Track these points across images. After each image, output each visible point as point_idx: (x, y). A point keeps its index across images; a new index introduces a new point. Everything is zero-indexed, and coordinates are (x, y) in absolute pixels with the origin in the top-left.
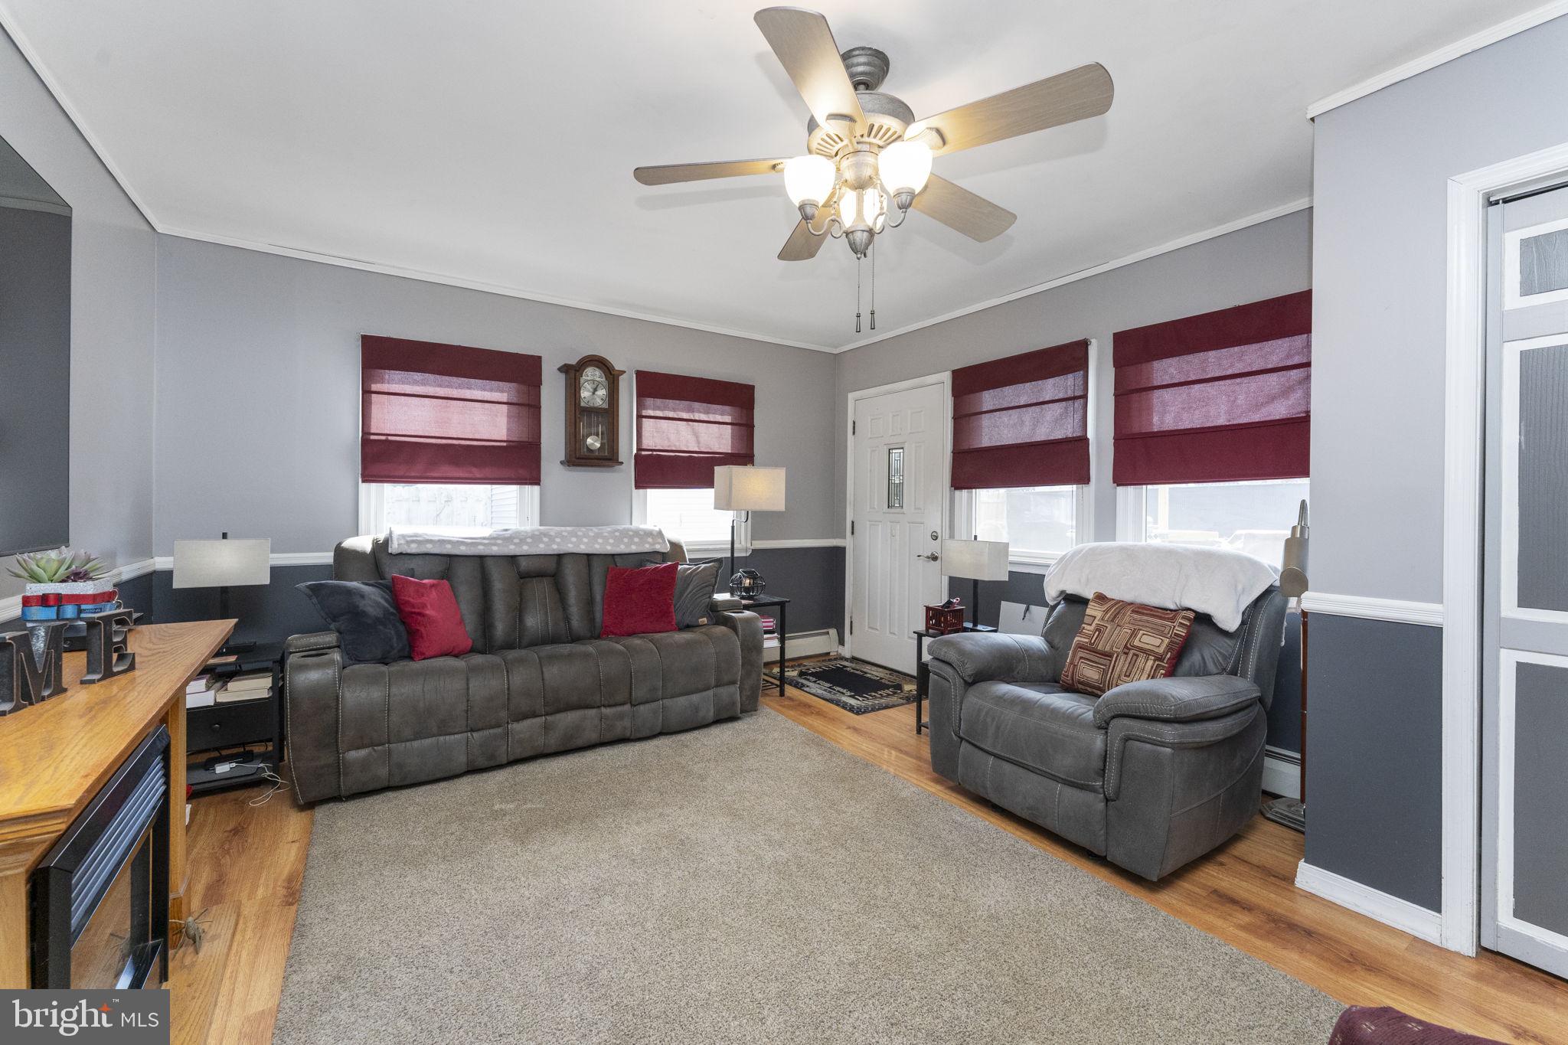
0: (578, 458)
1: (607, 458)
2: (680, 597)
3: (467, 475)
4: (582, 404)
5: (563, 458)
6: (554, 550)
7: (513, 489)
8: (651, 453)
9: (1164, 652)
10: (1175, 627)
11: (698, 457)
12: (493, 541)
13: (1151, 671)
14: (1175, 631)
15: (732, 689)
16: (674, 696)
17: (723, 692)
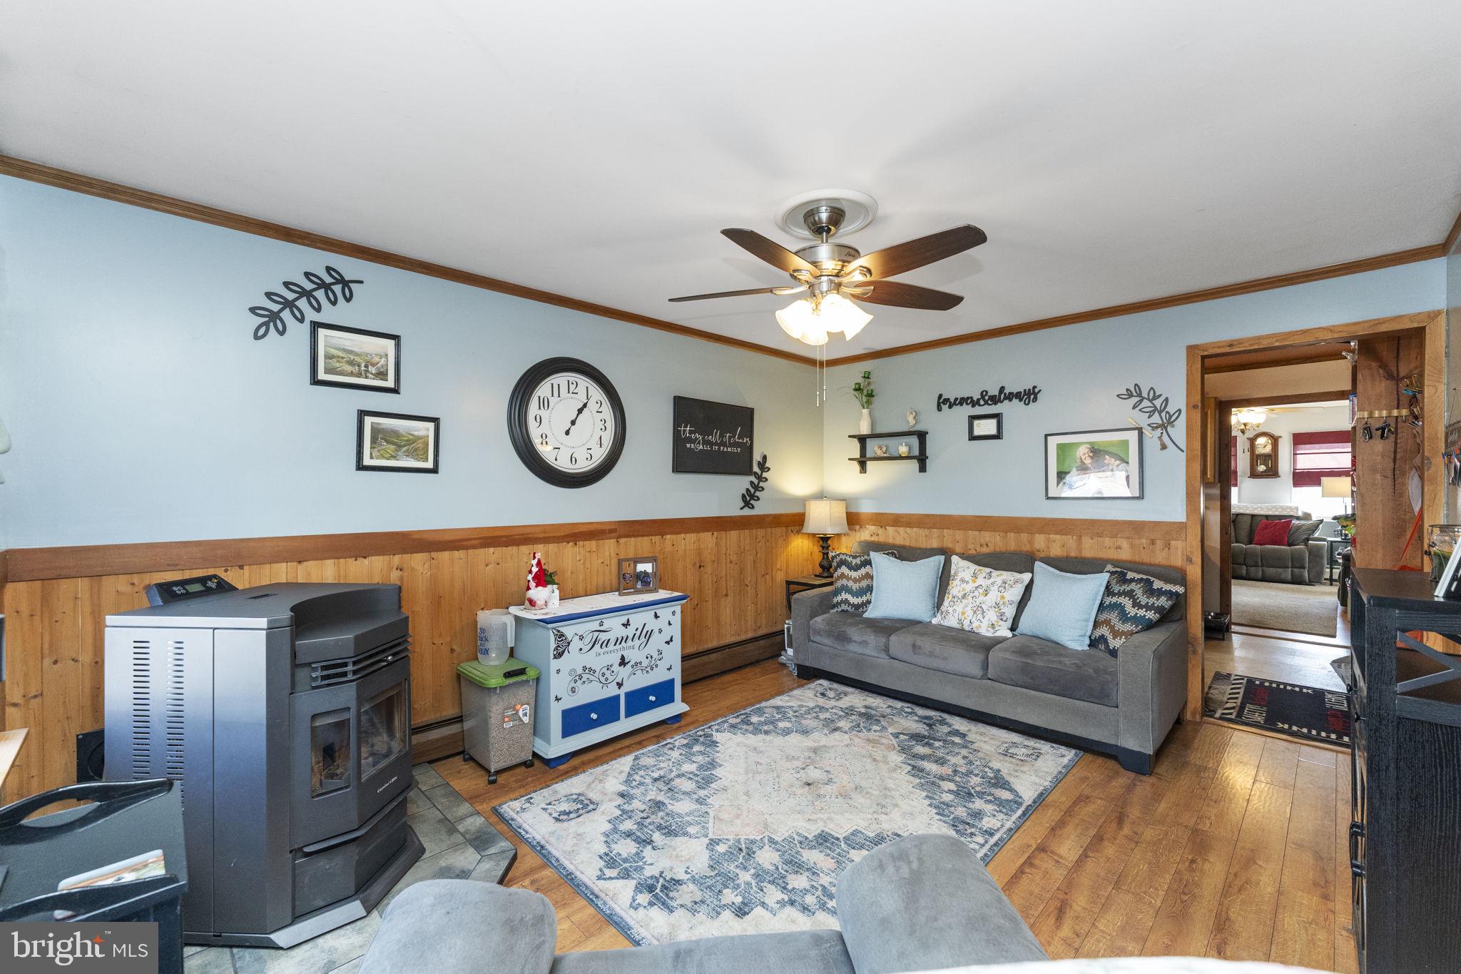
0: (1256, 475)
2: (1293, 533)
4: (1257, 452)
5: (1248, 475)
8: (1302, 471)
15: (1302, 570)
16: (1269, 567)
17: (1296, 570)
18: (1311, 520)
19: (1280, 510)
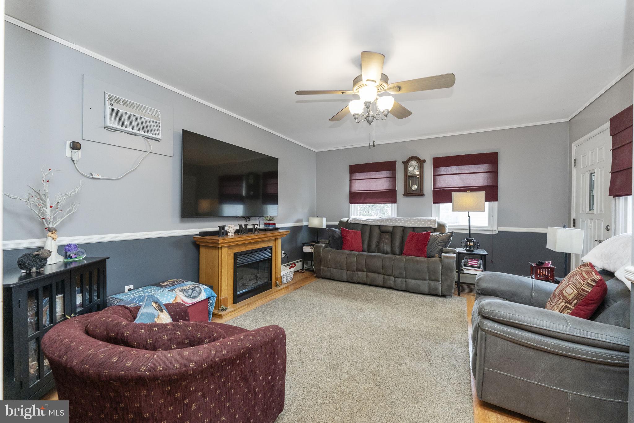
0: (408, 193)
1: (420, 193)
2: (430, 245)
3: (374, 201)
4: (409, 174)
5: (404, 194)
6: (391, 224)
7: (389, 205)
8: (440, 189)
9: (572, 299)
10: (584, 284)
11: (463, 189)
12: (374, 221)
13: (561, 308)
14: (583, 287)
15: (436, 283)
16: (410, 279)
17: (432, 283)
18: (445, 231)
19: (423, 223)
